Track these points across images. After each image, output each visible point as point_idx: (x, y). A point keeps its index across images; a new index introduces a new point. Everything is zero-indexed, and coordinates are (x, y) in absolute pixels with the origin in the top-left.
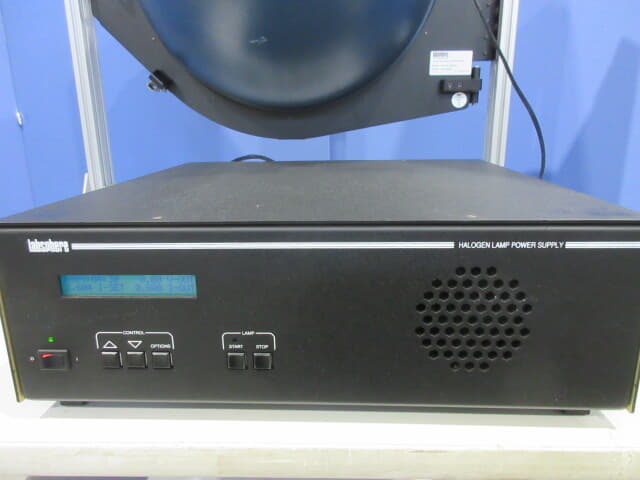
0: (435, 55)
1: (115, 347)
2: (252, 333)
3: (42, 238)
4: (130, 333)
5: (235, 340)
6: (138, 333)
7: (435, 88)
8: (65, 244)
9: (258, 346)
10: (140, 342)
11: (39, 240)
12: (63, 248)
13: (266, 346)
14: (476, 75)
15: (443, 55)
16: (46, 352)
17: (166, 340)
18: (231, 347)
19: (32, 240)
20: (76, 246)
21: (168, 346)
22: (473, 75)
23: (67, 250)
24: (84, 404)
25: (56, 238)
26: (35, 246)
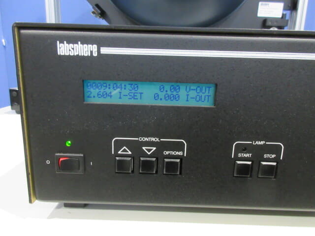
0: (262, 4)
1: (130, 153)
2: (262, 143)
3: (72, 40)
4: (146, 139)
5: (244, 149)
6: (153, 139)
7: (260, 23)
8: (94, 48)
9: (265, 156)
10: (154, 148)
11: (68, 43)
12: (91, 52)
13: (273, 156)
14: (284, 17)
15: (266, 5)
16: (63, 156)
17: (180, 147)
18: (240, 155)
19: (61, 42)
20: (105, 50)
21: (180, 153)
22: (282, 17)
23: (95, 54)
24: (85, 206)
25: (85, 41)
26: (64, 49)
